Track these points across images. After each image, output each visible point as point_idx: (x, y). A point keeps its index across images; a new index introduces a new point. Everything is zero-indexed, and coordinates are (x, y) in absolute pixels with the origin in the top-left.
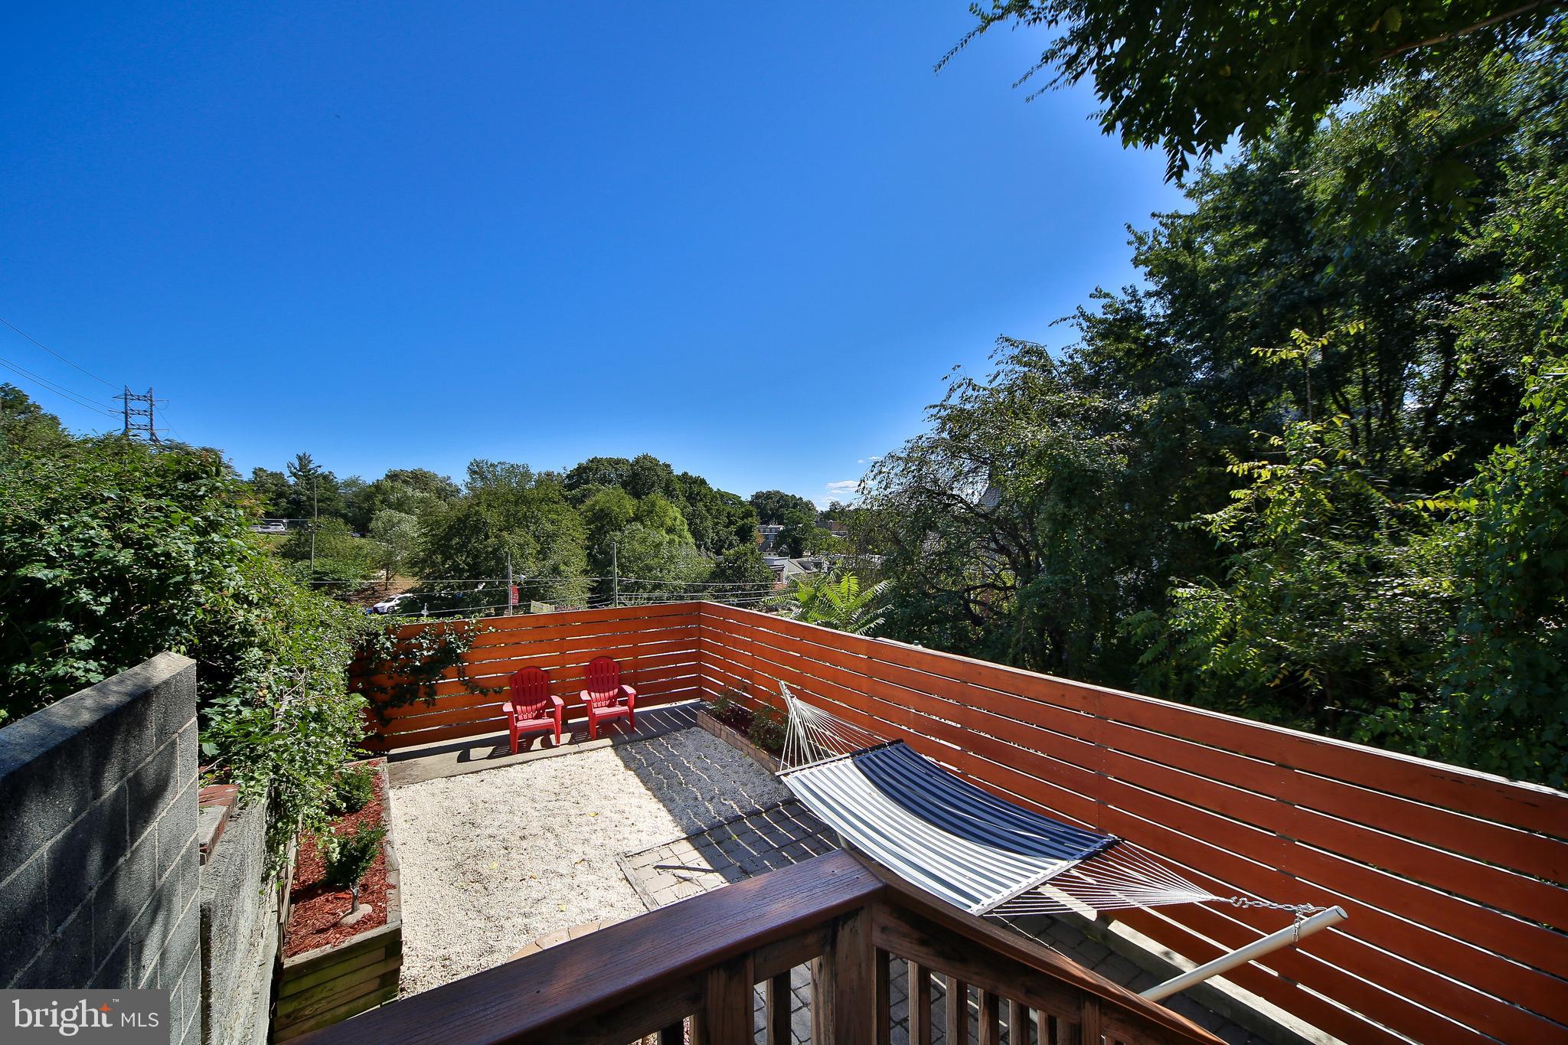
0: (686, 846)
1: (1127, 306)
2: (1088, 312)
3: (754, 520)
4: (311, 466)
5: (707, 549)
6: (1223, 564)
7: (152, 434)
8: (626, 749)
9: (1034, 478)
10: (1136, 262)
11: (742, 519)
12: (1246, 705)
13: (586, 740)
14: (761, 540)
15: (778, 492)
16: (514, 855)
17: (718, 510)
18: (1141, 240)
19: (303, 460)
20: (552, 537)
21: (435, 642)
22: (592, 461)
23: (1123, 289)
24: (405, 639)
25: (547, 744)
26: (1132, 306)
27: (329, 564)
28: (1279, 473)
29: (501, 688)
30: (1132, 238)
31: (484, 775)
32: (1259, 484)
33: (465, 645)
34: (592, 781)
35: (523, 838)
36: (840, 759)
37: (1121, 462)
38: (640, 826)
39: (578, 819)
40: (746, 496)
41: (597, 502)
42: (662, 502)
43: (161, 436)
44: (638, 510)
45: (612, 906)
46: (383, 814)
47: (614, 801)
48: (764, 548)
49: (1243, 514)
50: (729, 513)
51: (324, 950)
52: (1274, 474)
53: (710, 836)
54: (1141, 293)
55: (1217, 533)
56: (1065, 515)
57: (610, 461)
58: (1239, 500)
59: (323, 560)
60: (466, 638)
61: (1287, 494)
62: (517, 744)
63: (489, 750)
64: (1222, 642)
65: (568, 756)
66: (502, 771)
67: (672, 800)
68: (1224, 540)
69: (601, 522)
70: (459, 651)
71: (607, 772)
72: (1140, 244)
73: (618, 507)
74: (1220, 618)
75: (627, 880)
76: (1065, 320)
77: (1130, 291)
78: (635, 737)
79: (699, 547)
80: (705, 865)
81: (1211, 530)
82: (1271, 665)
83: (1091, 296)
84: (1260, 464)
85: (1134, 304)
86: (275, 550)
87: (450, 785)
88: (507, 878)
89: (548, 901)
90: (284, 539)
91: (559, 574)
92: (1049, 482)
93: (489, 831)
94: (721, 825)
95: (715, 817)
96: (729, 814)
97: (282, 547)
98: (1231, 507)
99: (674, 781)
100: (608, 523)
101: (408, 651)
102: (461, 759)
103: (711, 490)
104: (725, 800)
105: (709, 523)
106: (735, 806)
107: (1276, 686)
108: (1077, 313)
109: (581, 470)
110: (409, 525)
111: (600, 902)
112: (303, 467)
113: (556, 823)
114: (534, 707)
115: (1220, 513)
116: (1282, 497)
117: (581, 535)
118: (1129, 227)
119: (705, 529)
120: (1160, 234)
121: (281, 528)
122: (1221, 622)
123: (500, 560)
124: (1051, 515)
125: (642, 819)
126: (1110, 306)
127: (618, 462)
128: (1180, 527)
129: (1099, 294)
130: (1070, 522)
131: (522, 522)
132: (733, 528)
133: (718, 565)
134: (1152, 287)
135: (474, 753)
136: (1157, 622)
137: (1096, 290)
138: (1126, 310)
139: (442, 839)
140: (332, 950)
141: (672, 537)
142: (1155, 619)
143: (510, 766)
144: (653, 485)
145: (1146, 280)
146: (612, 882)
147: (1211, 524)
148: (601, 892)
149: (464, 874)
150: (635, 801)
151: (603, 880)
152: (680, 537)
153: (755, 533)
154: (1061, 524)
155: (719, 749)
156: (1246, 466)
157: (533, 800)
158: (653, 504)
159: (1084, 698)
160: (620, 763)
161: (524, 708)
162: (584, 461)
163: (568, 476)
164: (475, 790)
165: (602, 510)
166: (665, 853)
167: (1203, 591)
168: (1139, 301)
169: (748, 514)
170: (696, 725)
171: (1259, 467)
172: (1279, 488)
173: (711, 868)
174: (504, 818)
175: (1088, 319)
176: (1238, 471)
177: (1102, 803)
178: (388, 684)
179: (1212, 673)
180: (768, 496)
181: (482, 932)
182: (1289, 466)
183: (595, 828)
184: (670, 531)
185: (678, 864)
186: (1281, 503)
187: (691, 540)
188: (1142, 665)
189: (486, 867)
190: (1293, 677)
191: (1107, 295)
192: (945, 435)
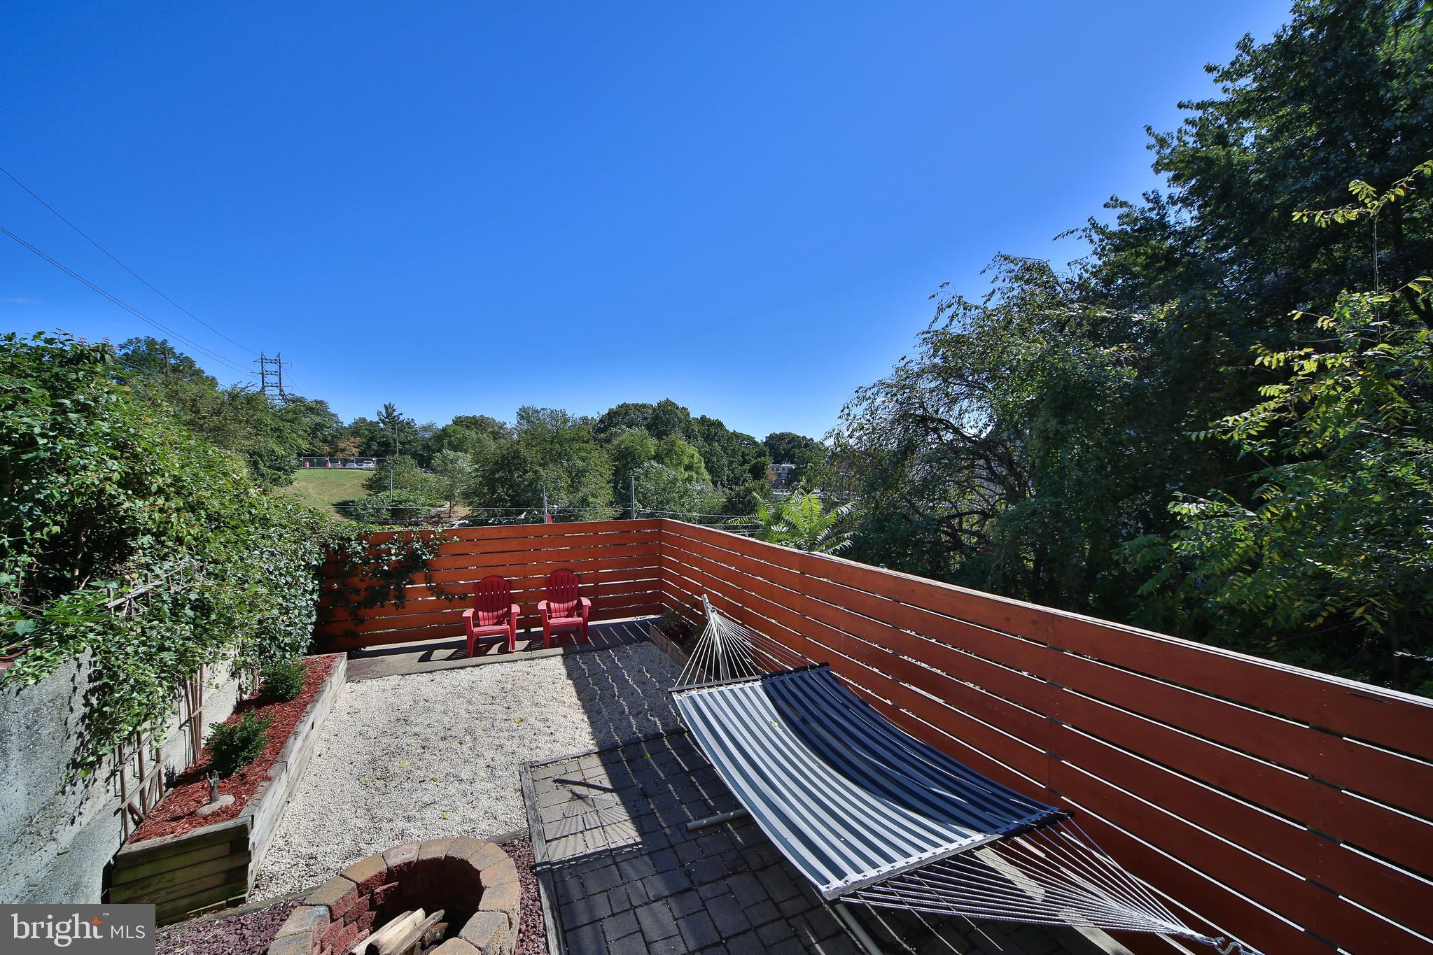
0: (595, 761)
1: (1148, 214)
2: (1101, 223)
3: (767, 460)
4: (395, 414)
5: (723, 486)
6: (1249, 479)
7: (281, 390)
8: (575, 659)
9: (1024, 394)
10: (1158, 167)
11: (756, 458)
12: (1276, 648)
13: (541, 648)
14: (774, 478)
15: (790, 434)
16: (427, 756)
17: (733, 450)
18: (1162, 142)
19: (389, 409)
20: (582, 472)
21: (403, 549)
22: (622, 406)
23: (1144, 194)
24: (375, 544)
25: (503, 650)
26: (1153, 215)
27: (405, 494)
28: (1329, 363)
29: (465, 595)
30: (1153, 141)
31: (437, 675)
32: (1300, 378)
33: (431, 553)
34: (531, 688)
35: (443, 739)
36: (748, 681)
37: (1129, 374)
38: (558, 736)
39: (502, 724)
40: (760, 438)
41: (623, 441)
42: (681, 443)
43: (286, 391)
44: (658, 449)
45: (496, 818)
46: (309, 706)
47: (543, 709)
48: (776, 486)
49: (1275, 416)
50: (743, 453)
51: (164, 840)
52: (1322, 366)
53: (623, 752)
54: (1164, 199)
55: (1240, 440)
56: (1058, 432)
57: (635, 406)
58: (1272, 398)
59: (399, 491)
60: (431, 546)
61: (1340, 389)
62: (475, 648)
63: (450, 652)
64: (1244, 571)
65: (519, 662)
66: (454, 673)
67: (599, 712)
68: (1250, 449)
69: (625, 460)
70: (424, 557)
71: (550, 679)
72: (1162, 147)
73: (641, 446)
74: (1241, 540)
75: (522, 792)
76: (1072, 232)
77: (1152, 197)
78: (587, 647)
79: (715, 483)
80: (607, 784)
81: (1232, 437)
82: (1312, 598)
83: (1105, 206)
84: (1302, 353)
85: (1156, 212)
86: (364, 482)
87: (402, 683)
88: (409, 778)
89: (436, 806)
90: (371, 474)
91: (588, 505)
92: (1040, 399)
93: (417, 729)
94: (637, 742)
95: (635, 733)
96: (650, 731)
97: (370, 480)
98: (1260, 408)
99: (608, 694)
100: (632, 460)
101: (378, 557)
102: (422, 660)
103: (728, 431)
104: (651, 716)
105: (725, 461)
106: (658, 723)
107: (1319, 627)
108: (1089, 225)
109: (612, 415)
110: (465, 462)
111: (486, 812)
112: (389, 415)
113: (479, 726)
114: (495, 613)
115: (1244, 414)
116: (1332, 393)
117: (608, 473)
118: (1149, 129)
119: (721, 467)
120: (1186, 133)
121: (372, 465)
122: (1242, 545)
123: (535, 491)
124: (1042, 432)
125: (562, 730)
126: (1127, 216)
127: (644, 406)
128: (1194, 437)
129: (1115, 203)
130: (1064, 440)
131: (556, 458)
132: (747, 467)
133: (729, 500)
134: (1178, 191)
135: (438, 654)
136: (1161, 548)
137: (1112, 199)
138: (1146, 219)
139: (372, 733)
140: (171, 841)
141: (690, 473)
142: (1160, 544)
143: (463, 668)
144: (674, 427)
145: (1169, 186)
146: (507, 794)
147: (1232, 429)
148: (492, 803)
149: (374, 769)
150: (562, 710)
151: (499, 789)
152: (697, 473)
153: (768, 471)
154: (1054, 440)
155: (663, 664)
156: (1281, 356)
157: (470, 702)
158: (673, 444)
159: (1034, 623)
160: (564, 671)
161: (486, 614)
162: (614, 407)
163: (601, 421)
164: (423, 688)
165: (626, 449)
166: (572, 767)
167: (1216, 505)
168: (1162, 207)
169: (761, 454)
170: (648, 639)
171: (1302, 358)
172: (1330, 382)
173: (611, 787)
174: (436, 717)
175: (1101, 231)
176: (1270, 362)
177: (1054, 757)
178: (362, 586)
179: (1231, 609)
180: (781, 437)
181: (359, 833)
182: (1344, 354)
183: (514, 734)
184: (689, 468)
185: (578, 778)
186: (1331, 400)
187: (707, 476)
188: (1141, 597)
189: (395, 766)
190: (1342, 616)
191: (1123, 204)
192: (937, 360)
